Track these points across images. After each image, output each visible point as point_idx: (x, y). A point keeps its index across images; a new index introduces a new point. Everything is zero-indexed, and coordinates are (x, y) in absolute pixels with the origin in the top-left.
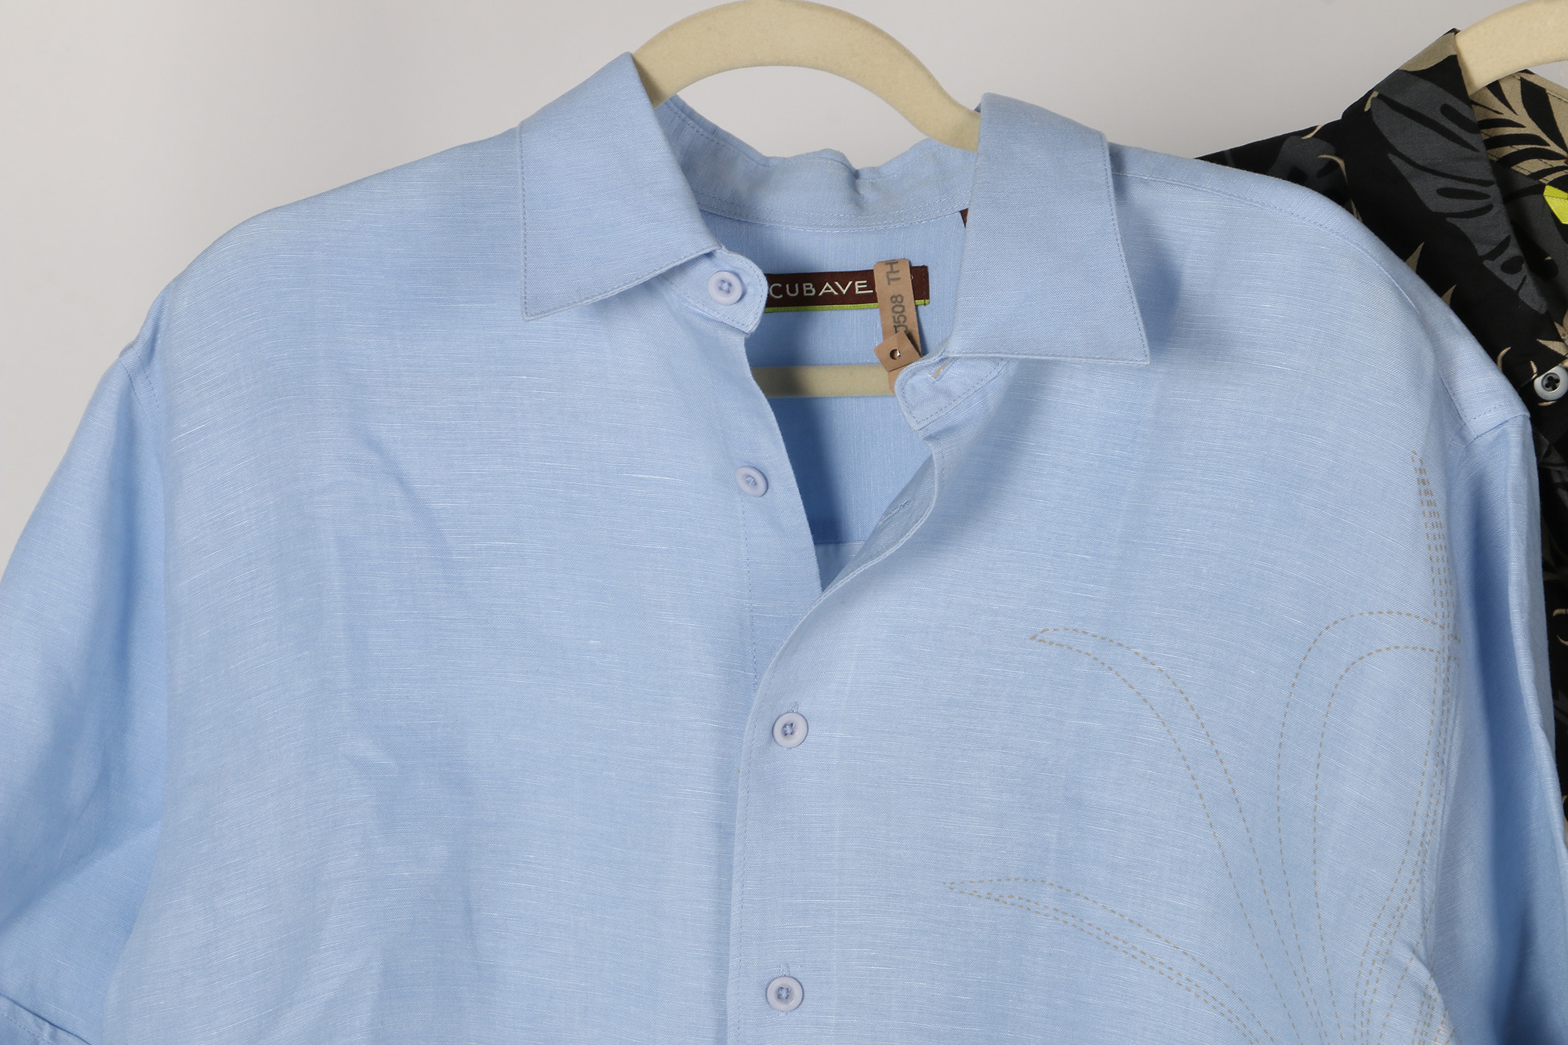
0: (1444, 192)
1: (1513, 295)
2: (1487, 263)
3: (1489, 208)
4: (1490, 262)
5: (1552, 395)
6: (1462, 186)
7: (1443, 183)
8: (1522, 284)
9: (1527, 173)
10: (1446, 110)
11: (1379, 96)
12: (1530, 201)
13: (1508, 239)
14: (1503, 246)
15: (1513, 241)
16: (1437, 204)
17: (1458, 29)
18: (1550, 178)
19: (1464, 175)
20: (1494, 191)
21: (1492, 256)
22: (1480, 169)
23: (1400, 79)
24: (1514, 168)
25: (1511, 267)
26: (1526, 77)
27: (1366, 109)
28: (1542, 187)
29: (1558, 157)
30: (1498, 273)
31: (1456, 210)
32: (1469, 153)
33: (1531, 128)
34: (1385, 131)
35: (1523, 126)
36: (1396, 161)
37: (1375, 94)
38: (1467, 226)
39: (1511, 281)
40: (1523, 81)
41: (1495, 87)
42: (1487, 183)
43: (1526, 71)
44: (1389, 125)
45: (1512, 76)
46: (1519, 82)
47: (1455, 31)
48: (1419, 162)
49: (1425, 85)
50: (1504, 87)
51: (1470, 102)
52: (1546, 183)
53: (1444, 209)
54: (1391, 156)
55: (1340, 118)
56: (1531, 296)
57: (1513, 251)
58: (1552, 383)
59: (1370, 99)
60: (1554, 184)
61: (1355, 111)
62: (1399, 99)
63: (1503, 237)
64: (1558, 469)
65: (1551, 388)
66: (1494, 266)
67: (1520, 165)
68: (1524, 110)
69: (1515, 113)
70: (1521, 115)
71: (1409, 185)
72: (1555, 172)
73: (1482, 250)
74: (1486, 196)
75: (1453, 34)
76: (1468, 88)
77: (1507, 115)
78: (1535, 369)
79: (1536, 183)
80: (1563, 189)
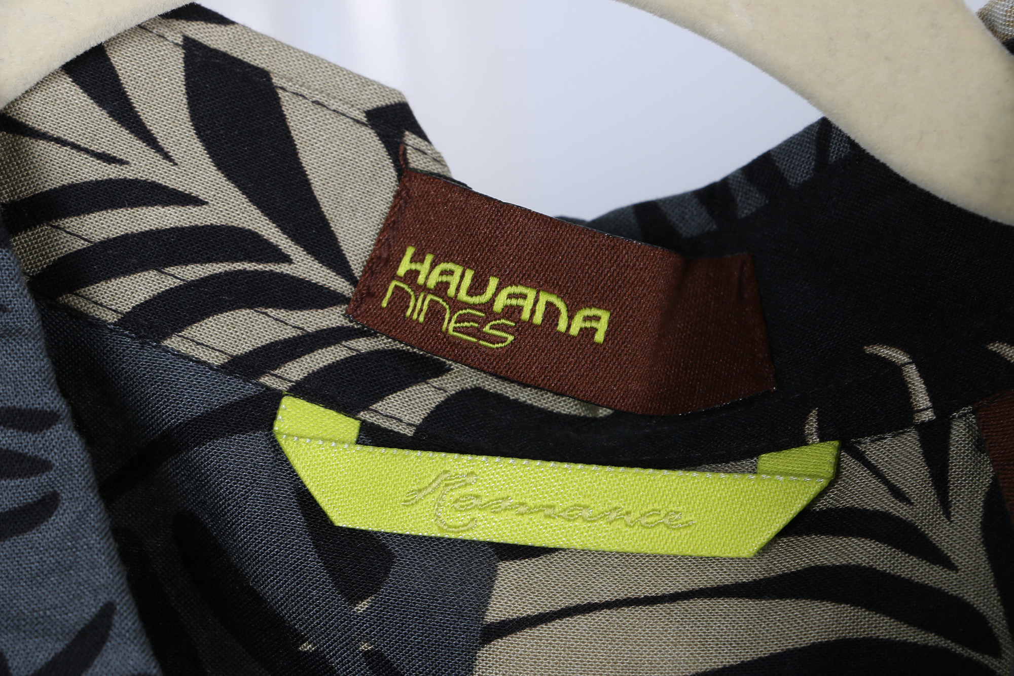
9: (216, 359)
12: (229, 454)
18: (296, 370)
24: (173, 343)
26: (200, 32)
28: (268, 405)
29: (319, 298)
33: (226, 204)
35: (196, 201)
40: (191, 47)
41: (91, 70)
43: (198, 12)
45: (149, 30)
46: (180, 54)
50: (125, 66)
52: (283, 387)
60: (303, 390)
67: (196, 331)
68: (200, 147)
69: (167, 156)
70: (190, 164)
72: (309, 350)
77: (141, 165)
79: (250, 389)
80: (348, 409)
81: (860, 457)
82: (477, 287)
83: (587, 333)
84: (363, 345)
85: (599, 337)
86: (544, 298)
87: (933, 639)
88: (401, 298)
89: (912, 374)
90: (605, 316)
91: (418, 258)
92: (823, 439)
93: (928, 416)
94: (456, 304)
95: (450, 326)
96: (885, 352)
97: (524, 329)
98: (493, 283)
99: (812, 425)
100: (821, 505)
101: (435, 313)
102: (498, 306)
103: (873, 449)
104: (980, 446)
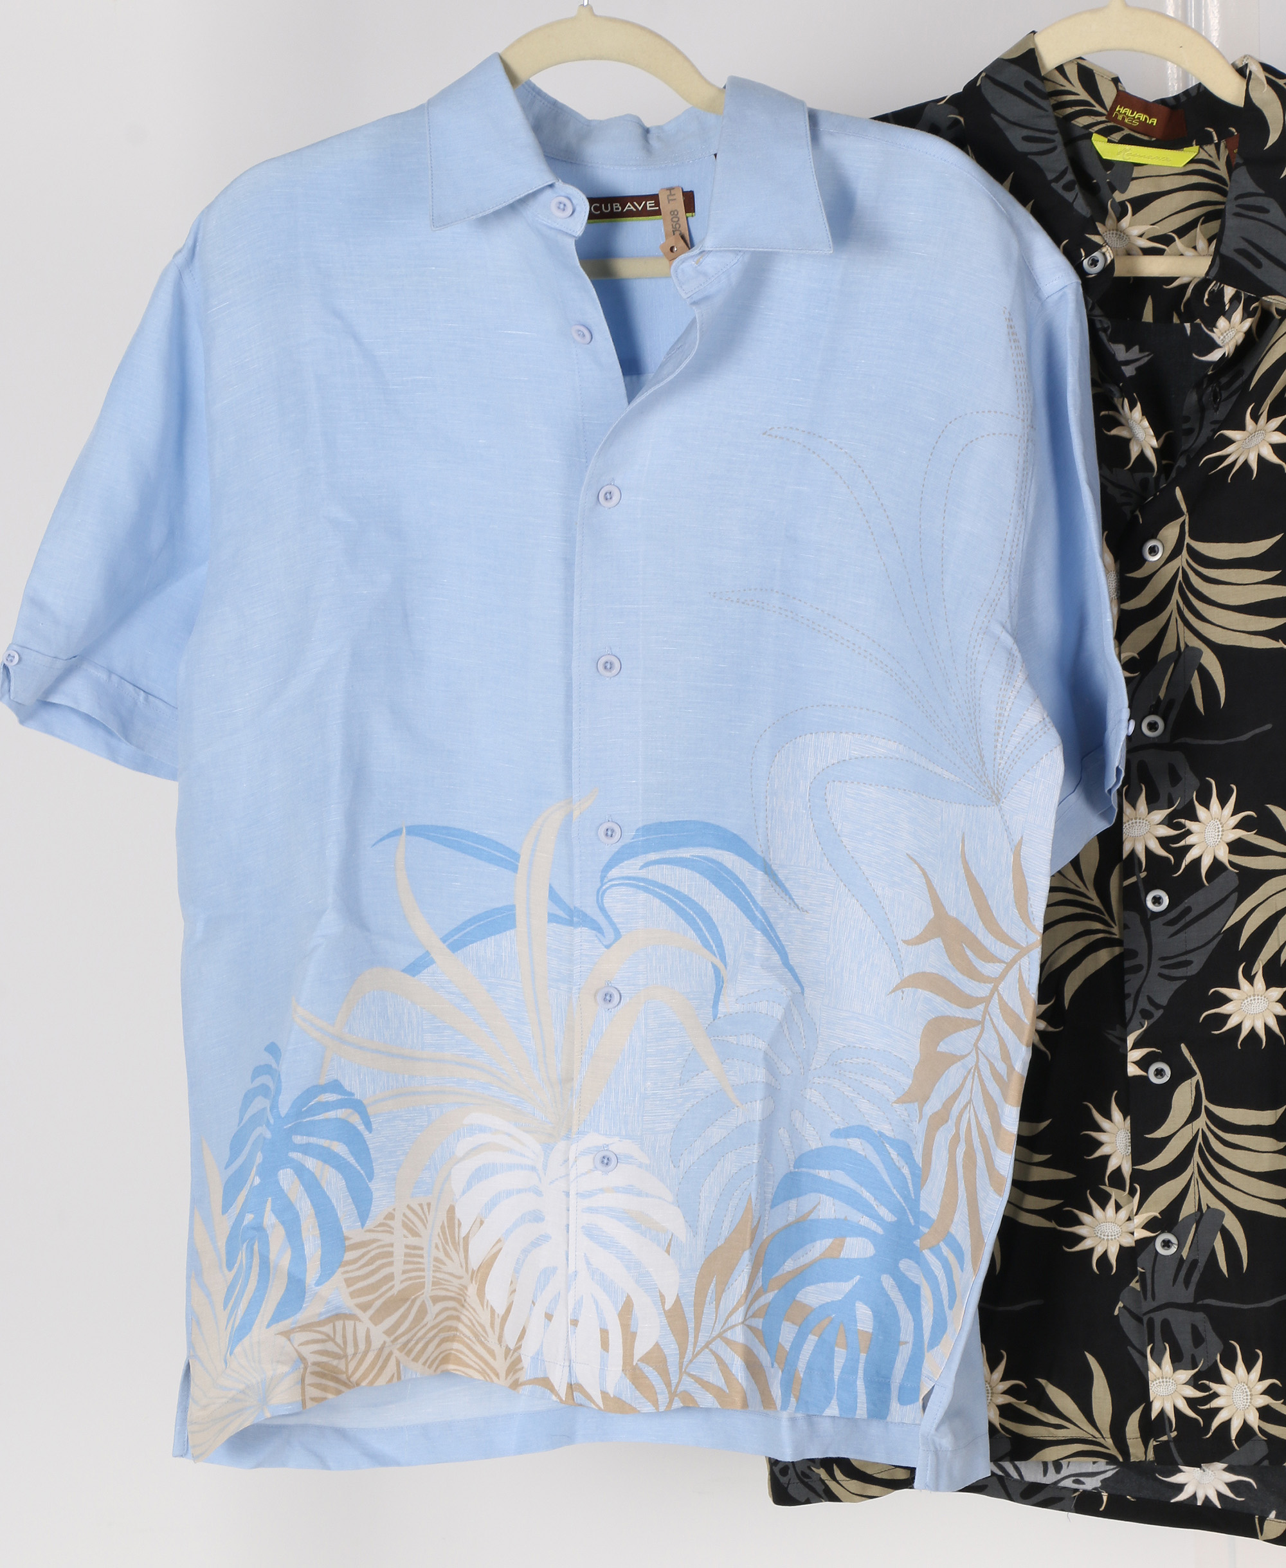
0: (1027, 139)
1: (1069, 206)
2: (1054, 185)
3: (1055, 148)
4: (1055, 184)
5: (1094, 271)
6: (1038, 134)
7: (1026, 133)
8: (1075, 199)
9: (1081, 126)
10: (1028, 85)
11: (986, 76)
12: (1082, 144)
13: (1066, 169)
14: (1064, 173)
15: (1070, 170)
16: (1022, 146)
17: (1036, 30)
18: (1096, 128)
19: (1039, 128)
20: (1058, 138)
21: (1057, 180)
22: (1049, 124)
23: (1000, 64)
24: (1073, 122)
25: (1068, 187)
26: (1080, 62)
27: (978, 84)
28: (1091, 135)
29: (1101, 114)
30: (1061, 191)
31: (1034, 150)
32: (1042, 112)
33: (1084, 95)
34: (989, 98)
35: (1078, 95)
36: (996, 119)
37: (983, 74)
38: (1041, 161)
39: (1069, 196)
40: (1079, 65)
41: (1060, 69)
42: (1053, 133)
43: (1080, 58)
44: (992, 94)
45: (1071, 61)
46: (1076, 66)
47: (1034, 32)
48: (1011, 119)
49: (1015, 68)
50: (1067, 68)
51: (1044, 79)
52: (1093, 131)
53: (1026, 150)
54: (992, 115)
55: (962, 90)
56: (1081, 206)
57: (1070, 176)
58: (1094, 263)
59: (981, 76)
60: (1098, 132)
61: (971, 87)
62: (998, 78)
63: (1063, 168)
64: (1099, 318)
65: (1093, 266)
66: (1058, 187)
67: (1076, 120)
68: (1079, 84)
69: (1073, 85)
70: (1077, 87)
71: (1004, 134)
72: (1099, 124)
73: (1050, 176)
74: (1053, 141)
75: (1032, 34)
76: (1041, 71)
77: (1068, 87)
78: (1083, 254)
79: (1087, 132)
80: (1106, 136)
81: (1203, 149)
82: (1132, 113)
83: (1152, 123)
84: (1109, 124)
85: (1154, 124)
86: (1145, 116)
87: (1215, 183)
88: (1117, 115)
89: (1214, 133)
90: (1156, 120)
91: (1120, 107)
92: (1196, 145)
93: (1217, 141)
94: (1128, 117)
95: (1126, 121)
96: (1209, 129)
97: (1140, 122)
98: (1135, 113)
99: (1194, 143)
100: (1196, 158)
101: (1124, 118)
102: (1136, 117)
103: (1206, 148)
104: (1226, 147)
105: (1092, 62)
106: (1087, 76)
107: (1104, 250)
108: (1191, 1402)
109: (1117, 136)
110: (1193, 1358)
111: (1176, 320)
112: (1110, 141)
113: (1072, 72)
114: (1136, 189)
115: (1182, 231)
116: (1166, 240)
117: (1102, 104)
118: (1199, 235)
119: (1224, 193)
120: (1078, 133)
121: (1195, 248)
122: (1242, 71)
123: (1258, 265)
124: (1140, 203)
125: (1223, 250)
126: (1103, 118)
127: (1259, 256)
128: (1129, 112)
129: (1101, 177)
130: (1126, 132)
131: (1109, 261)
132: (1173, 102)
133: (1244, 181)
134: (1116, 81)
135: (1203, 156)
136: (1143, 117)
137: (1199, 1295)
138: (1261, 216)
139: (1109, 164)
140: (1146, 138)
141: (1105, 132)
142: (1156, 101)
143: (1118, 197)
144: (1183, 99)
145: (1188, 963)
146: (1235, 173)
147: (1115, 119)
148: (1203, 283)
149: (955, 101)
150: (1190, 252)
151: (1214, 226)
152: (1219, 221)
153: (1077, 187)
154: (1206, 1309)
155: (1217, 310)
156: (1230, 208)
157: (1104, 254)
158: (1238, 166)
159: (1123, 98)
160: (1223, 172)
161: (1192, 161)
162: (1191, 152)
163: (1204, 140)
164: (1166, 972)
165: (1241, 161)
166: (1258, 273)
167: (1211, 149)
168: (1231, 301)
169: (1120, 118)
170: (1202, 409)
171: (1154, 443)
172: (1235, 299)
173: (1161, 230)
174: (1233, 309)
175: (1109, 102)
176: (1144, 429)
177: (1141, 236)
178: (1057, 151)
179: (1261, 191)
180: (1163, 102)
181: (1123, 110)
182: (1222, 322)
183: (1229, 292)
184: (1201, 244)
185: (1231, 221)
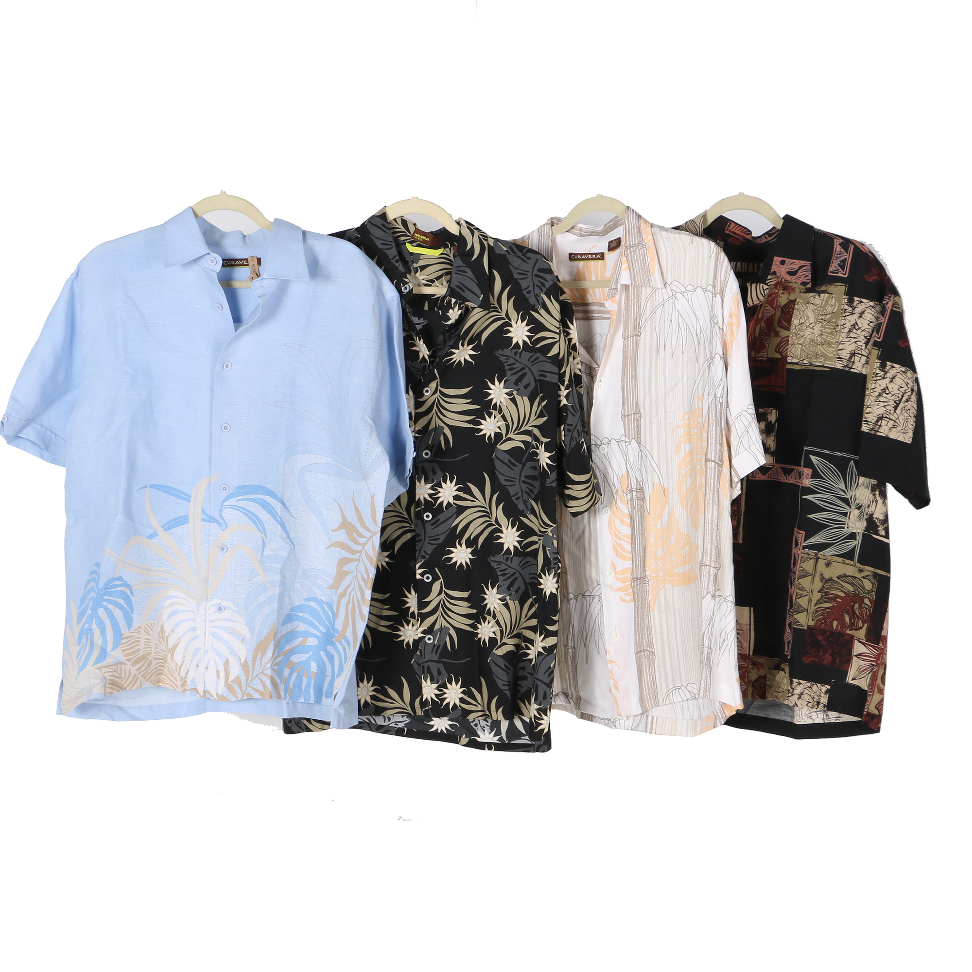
0: (383, 244)
1: (397, 268)
2: (392, 260)
3: (392, 248)
5: (405, 292)
6: (386, 242)
7: (382, 242)
8: (399, 265)
9: (402, 240)
10: (383, 225)
12: (403, 246)
14: (395, 256)
15: (398, 256)
16: (381, 247)
18: (407, 241)
19: (387, 240)
20: (393, 244)
21: (393, 259)
22: (391, 239)
23: (373, 217)
25: (397, 261)
26: (402, 217)
27: (366, 224)
28: (406, 243)
29: (410, 236)
30: (394, 263)
31: (385, 248)
32: (388, 235)
33: (403, 229)
34: (369, 229)
35: (401, 229)
36: (372, 236)
37: (368, 221)
38: (387, 252)
39: (397, 265)
40: (402, 219)
41: (395, 220)
42: (392, 242)
44: (371, 228)
45: (399, 217)
47: (385, 207)
48: (377, 237)
49: (379, 219)
50: (397, 219)
51: (389, 223)
54: (370, 235)
55: (360, 226)
56: (401, 268)
57: (397, 258)
58: (406, 288)
61: (363, 225)
62: (373, 222)
63: (395, 254)
64: (408, 308)
65: (405, 290)
66: (393, 261)
67: (400, 238)
70: (401, 226)
71: (374, 242)
73: (390, 257)
76: (388, 220)
77: (398, 226)
78: (401, 286)
79: (404, 242)
81: (445, 250)
84: (412, 240)
85: (428, 240)
87: (449, 262)
89: (449, 244)
92: (443, 248)
93: (450, 247)
95: (418, 239)
96: (447, 243)
98: (421, 236)
102: (422, 238)
104: (453, 249)
105: (406, 217)
106: (404, 223)
107: (409, 284)
108: (436, 695)
109: (415, 244)
110: (438, 679)
111: (436, 309)
112: (412, 246)
113: (399, 221)
114: (421, 263)
115: (438, 278)
116: (432, 281)
117: (410, 233)
118: (444, 280)
119: (452, 265)
120: (401, 242)
121: (442, 284)
122: (458, 223)
123: (464, 291)
124: (423, 268)
125: (451, 286)
126: (410, 238)
127: (464, 288)
128: (419, 236)
129: (409, 258)
130: (418, 243)
131: (411, 288)
132: (435, 233)
133: (459, 262)
134: (415, 225)
135: (445, 252)
136: (424, 238)
137: (440, 657)
138: (464, 274)
139: (412, 254)
140: (425, 245)
141: (410, 243)
142: (429, 232)
143: (415, 265)
144: (439, 232)
145: (439, 539)
146: (455, 259)
147: (414, 238)
148: (445, 297)
149: (357, 229)
150: (441, 286)
151: (449, 276)
152: (450, 275)
153: (400, 261)
154: (443, 662)
155: (449, 306)
156: (454, 271)
157: (409, 286)
158: (457, 256)
159: (417, 231)
160: (452, 258)
161: (441, 254)
162: (441, 251)
163: (445, 247)
164: (430, 542)
165: (457, 255)
166: (463, 294)
167: (448, 250)
168: (454, 304)
169: (416, 238)
170: (445, 341)
171: (428, 353)
172: (456, 303)
173: (430, 278)
174: (455, 307)
175: (412, 233)
176: (424, 348)
177: (423, 279)
178: (393, 249)
179: (465, 265)
180: (432, 233)
181: (417, 235)
182: (451, 311)
183: (453, 300)
184: (445, 283)
185: (454, 276)
